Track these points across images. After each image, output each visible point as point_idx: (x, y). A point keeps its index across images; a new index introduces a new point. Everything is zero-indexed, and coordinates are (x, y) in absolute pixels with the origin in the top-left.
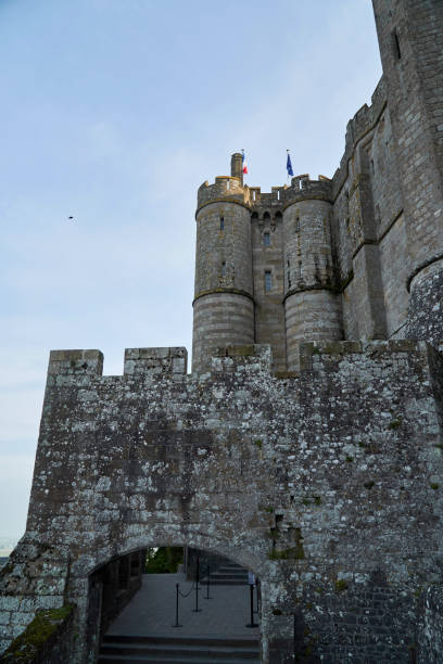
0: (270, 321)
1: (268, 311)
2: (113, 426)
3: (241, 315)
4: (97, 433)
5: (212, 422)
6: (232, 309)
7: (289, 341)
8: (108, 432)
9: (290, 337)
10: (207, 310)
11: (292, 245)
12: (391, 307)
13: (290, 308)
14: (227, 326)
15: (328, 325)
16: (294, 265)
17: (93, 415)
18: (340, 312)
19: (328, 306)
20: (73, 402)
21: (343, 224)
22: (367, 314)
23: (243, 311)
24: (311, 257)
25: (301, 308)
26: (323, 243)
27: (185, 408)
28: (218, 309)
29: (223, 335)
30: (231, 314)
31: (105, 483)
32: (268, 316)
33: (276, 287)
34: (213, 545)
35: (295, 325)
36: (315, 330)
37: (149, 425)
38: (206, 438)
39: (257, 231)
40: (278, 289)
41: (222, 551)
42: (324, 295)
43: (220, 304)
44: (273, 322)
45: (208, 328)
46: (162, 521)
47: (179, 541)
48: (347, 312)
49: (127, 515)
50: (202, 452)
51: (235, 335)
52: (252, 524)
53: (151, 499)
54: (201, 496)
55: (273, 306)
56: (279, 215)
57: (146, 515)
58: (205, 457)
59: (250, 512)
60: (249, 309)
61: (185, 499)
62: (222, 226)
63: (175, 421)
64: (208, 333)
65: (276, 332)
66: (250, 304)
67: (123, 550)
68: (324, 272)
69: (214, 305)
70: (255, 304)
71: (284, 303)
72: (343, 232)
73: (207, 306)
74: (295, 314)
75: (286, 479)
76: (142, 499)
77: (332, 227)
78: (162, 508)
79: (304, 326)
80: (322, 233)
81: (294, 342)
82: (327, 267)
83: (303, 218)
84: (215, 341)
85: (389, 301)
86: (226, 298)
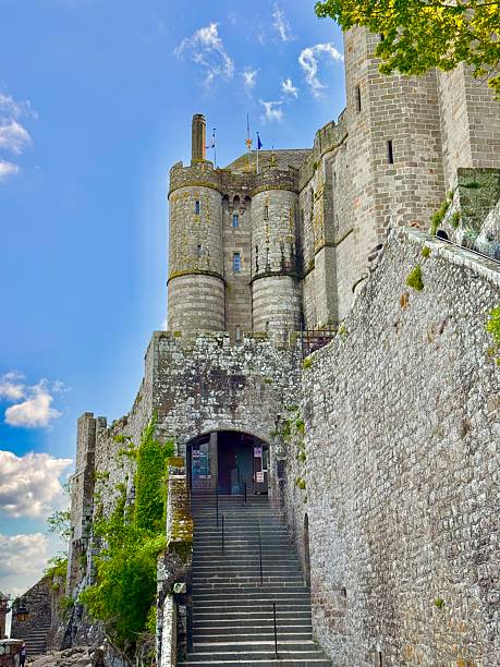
0: (239, 301)
1: (236, 291)
2: (193, 372)
3: (214, 295)
4: (185, 376)
5: (245, 372)
6: (207, 290)
7: (255, 321)
8: (191, 375)
9: (257, 316)
10: (185, 290)
11: (261, 232)
12: (342, 300)
13: (257, 291)
14: (203, 305)
15: (290, 307)
16: (262, 251)
17: (182, 366)
18: (301, 297)
19: (291, 291)
20: (170, 360)
21: (307, 217)
22: (324, 304)
23: (217, 292)
24: (278, 244)
25: (268, 291)
26: (288, 233)
27: (232, 364)
28: (194, 289)
29: (200, 313)
30: (206, 294)
31: (191, 400)
32: (237, 296)
33: (244, 269)
34: (247, 429)
35: (262, 306)
36: (279, 312)
37: (212, 372)
38: (242, 379)
39: (227, 213)
40: (246, 271)
41: (252, 432)
42: (287, 281)
43: (197, 285)
44: (241, 303)
45: (186, 306)
46: (222, 418)
47: (231, 427)
48: (307, 298)
49: (204, 416)
50: (240, 386)
51: (209, 314)
52: (266, 419)
53: (216, 408)
54: (241, 407)
55: (241, 287)
56: (248, 199)
57: (214, 415)
58: (242, 388)
59: (265, 415)
60: (221, 290)
61: (233, 408)
62: (198, 210)
63: (226, 371)
64: (187, 310)
65: (243, 311)
66: (222, 286)
67: (203, 432)
68: (288, 260)
69: (191, 285)
70: (226, 285)
71: (251, 284)
72: (306, 224)
73: (185, 286)
74: (262, 297)
75: (282, 399)
76: (212, 409)
77: (297, 217)
78: (222, 412)
79: (269, 308)
80: (288, 223)
81: (261, 321)
82: (292, 254)
83: (271, 207)
84: (193, 318)
85: (340, 295)
86: (201, 279)
